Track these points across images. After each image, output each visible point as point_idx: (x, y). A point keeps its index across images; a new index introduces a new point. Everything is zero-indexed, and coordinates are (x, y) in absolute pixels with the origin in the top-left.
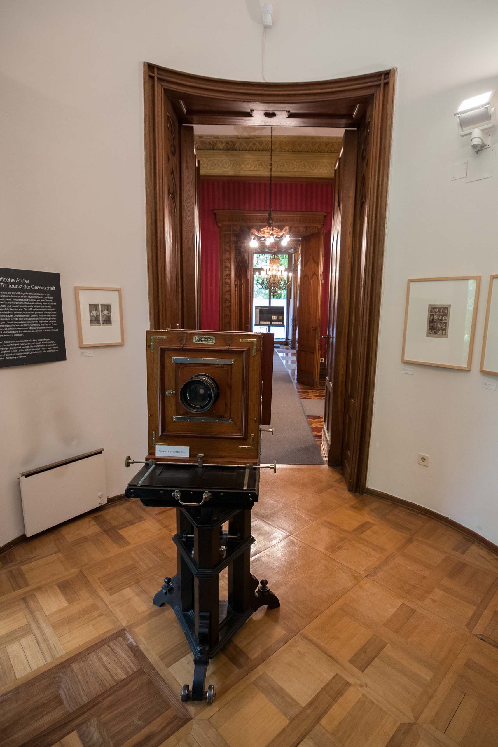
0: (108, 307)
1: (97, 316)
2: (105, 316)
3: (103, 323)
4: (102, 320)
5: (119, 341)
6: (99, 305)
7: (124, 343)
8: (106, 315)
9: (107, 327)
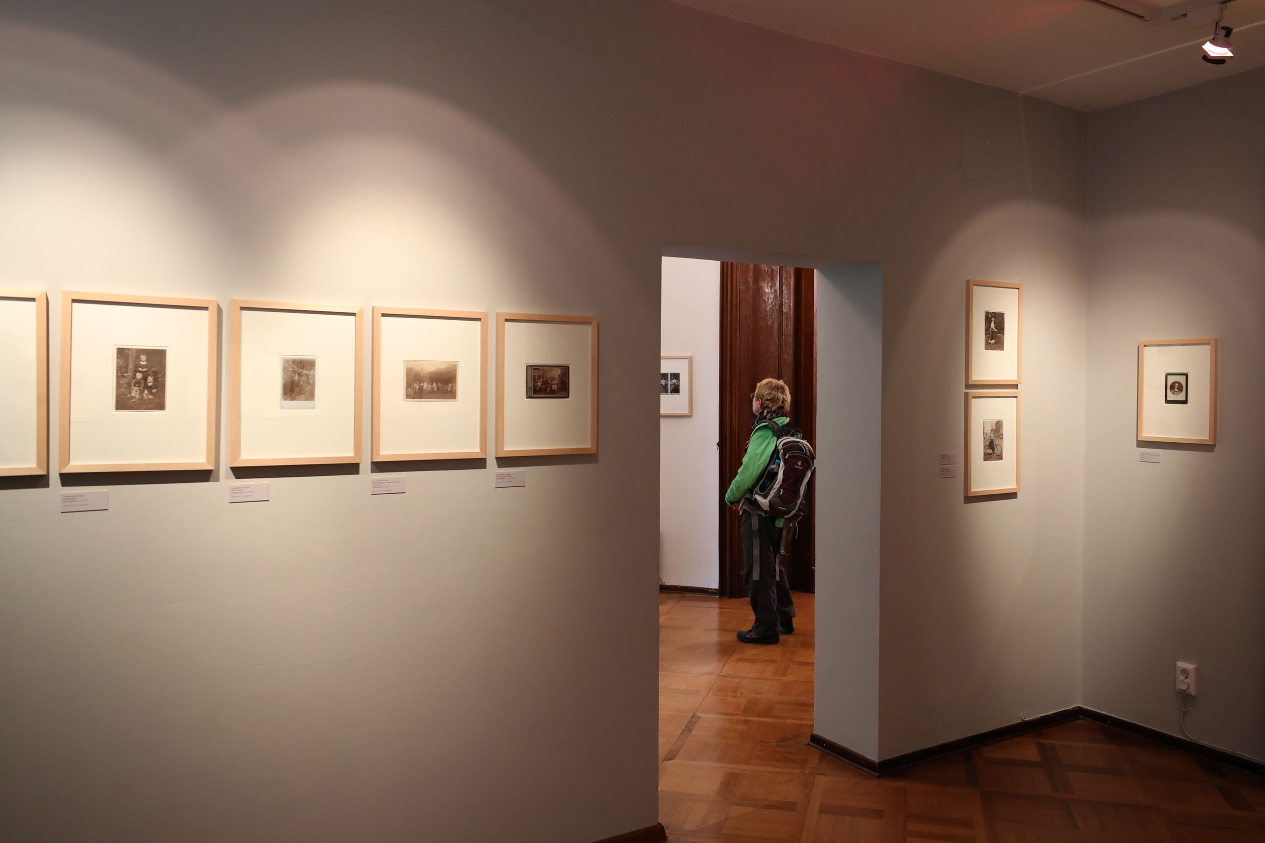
0: (676, 376)
1: (666, 385)
2: (673, 385)
3: (671, 392)
4: (670, 389)
5: (686, 411)
6: (668, 374)
7: (692, 414)
8: (675, 384)
9: (675, 396)
